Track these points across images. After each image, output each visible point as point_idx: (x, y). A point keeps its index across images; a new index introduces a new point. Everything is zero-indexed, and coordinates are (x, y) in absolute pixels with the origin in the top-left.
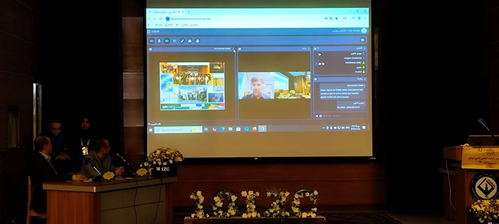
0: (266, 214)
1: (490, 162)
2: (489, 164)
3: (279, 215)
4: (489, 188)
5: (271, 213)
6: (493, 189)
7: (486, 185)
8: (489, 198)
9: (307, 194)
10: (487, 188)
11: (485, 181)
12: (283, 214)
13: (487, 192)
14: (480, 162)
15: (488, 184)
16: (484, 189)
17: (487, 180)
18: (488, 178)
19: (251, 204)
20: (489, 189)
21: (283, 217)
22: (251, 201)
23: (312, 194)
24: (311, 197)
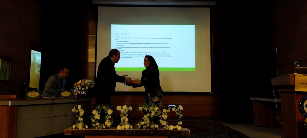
0: (138, 126)
3: (150, 127)
5: (141, 125)
9: (174, 110)
12: (153, 126)
19: (124, 117)
21: (152, 129)
22: (124, 115)
23: (178, 109)
24: (177, 112)
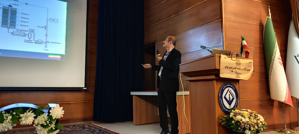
1: (238, 73)
2: (237, 73)
4: (231, 98)
6: (233, 99)
7: (229, 94)
8: (231, 108)
9: (28, 119)
10: (230, 98)
11: (229, 91)
13: (230, 103)
14: (232, 71)
15: (230, 95)
16: (228, 100)
17: (229, 90)
18: (231, 89)
20: (231, 100)
23: (45, 115)
24: (42, 125)
